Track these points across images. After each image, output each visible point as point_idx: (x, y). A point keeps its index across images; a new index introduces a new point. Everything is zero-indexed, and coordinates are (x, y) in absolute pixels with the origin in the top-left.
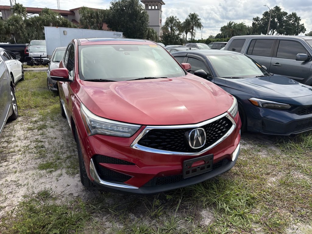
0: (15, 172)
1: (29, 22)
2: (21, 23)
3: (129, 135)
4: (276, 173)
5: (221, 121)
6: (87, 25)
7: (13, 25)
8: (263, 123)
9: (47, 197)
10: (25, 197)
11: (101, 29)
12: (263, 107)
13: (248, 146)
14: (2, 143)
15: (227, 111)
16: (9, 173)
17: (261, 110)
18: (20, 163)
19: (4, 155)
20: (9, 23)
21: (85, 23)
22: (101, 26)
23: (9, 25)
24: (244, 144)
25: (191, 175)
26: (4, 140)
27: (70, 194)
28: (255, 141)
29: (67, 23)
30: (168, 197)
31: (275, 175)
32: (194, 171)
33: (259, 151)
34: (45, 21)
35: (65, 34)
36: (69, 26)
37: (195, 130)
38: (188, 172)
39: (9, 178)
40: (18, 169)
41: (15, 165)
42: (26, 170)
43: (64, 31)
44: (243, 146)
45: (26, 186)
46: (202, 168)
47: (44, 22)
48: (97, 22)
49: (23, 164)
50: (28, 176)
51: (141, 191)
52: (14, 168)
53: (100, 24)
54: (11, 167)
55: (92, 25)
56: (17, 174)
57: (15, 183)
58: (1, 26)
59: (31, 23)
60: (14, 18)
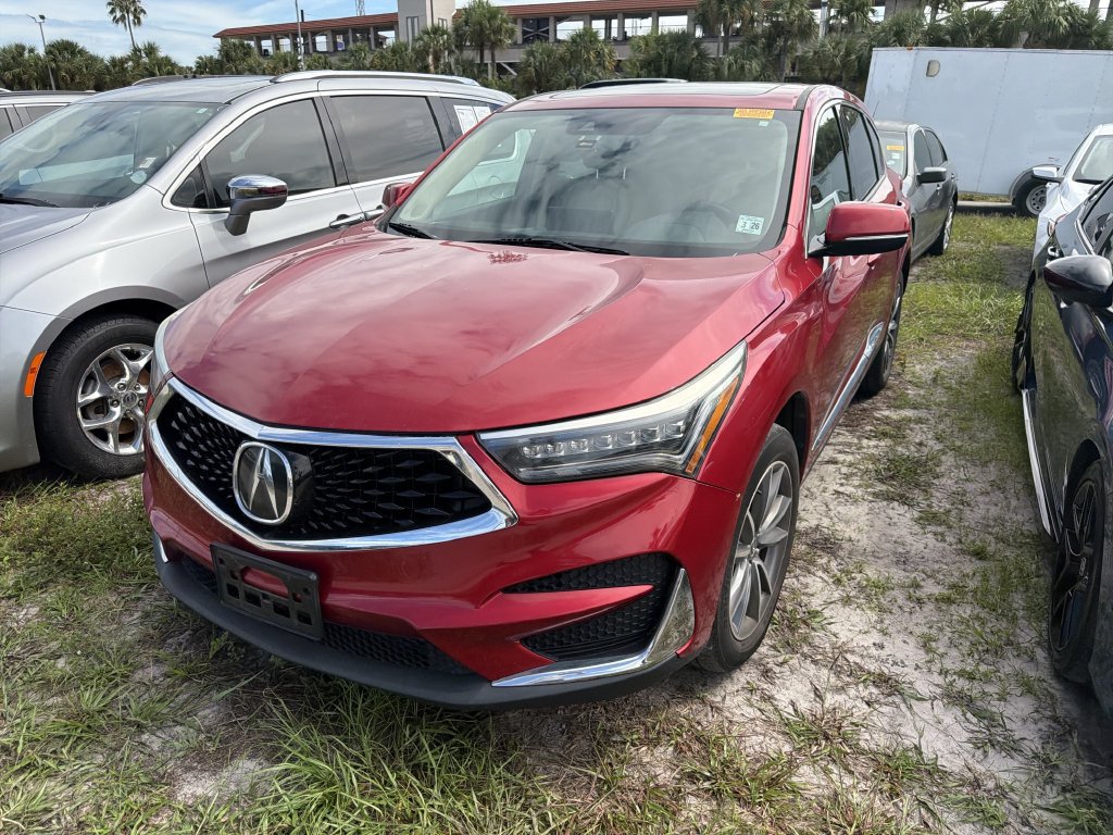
5: (411, 463)
15: (472, 433)
25: (242, 606)
32: (253, 599)
34: (1000, 26)
35: (934, 72)
37: (259, 449)
43: (929, 62)
46: (281, 609)
58: (848, 53)
59: (948, 37)
60: (897, 24)
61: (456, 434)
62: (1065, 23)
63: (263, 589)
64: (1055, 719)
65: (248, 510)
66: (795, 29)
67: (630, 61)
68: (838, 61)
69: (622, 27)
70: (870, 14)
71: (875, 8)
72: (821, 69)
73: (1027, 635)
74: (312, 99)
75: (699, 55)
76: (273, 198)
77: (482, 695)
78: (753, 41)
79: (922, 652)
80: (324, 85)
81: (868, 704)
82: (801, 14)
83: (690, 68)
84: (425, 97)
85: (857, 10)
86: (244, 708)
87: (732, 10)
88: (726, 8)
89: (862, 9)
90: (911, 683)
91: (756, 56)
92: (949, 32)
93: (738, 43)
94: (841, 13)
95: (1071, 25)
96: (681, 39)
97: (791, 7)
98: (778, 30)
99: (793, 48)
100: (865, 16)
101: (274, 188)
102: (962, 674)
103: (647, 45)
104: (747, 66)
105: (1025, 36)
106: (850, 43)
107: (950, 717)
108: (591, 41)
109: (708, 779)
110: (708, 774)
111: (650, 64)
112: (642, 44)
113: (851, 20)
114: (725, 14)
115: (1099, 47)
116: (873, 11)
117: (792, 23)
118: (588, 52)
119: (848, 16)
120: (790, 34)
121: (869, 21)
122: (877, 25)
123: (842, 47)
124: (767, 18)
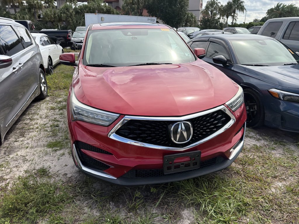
0: (27, 147)
1: (78, 10)
2: (71, 11)
3: (107, 124)
4: (285, 177)
5: (215, 114)
6: (128, 12)
7: (64, 13)
8: (282, 118)
9: (43, 175)
10: (26, 172)
11: (141, 15)
12: (284, 100)
13: (263, 142)
14: (26, 120)
15: (225, 104)
16: (22, 148)
17: (281, 104)
18: (34, 139)
19: (23, 131)
20: (61, 11)
21: (126, 10)
22: (141, 11)
23: (61, 13)
24: (258, 140)
25: (173, 171)
26: (28, 118)
27: (64, 174)
28: (273, 137)
29: (110, 10)
30: (153, 190)
31: (284, 179)
32: (177, 167)
33: (273, 149)
35: (103, 20)
36: (112, 13)
37: (179, 124)
38: (169, 168)
39: (19, 153)
40: (30, 145)
41: (29, 141)
42: (36, 147)
43: (101, 18)
44: (257, 142)
45: (30, 162)
46: (187, 165)
47: (91, 9)
48: (138, 8)
49: (36, 141)
50: (35, 153)
51: (119, 182)
52: (28, 143)
53: (140, 10)
54: (26, 142)
55: (133, 11)
56: (28, 150)
57: (23, 158)
58: (55, 14)
59: (80, 11)
60: (66, 7)
61: (223, 105)
62: (105, 9)
63: (181, 162)
68: (52, 16)
70: (54, 4)
71: (55, 2)
72: (48, 18)
84: (10, 26)
85: (50, 2)
89: (51, 2)
91: (27, 14)
92: (79, 10)
93: (19, 10)
94: (45, 2)
98: (31, 7)
99: (37, 12)
104: (25, 17)
106: (54, 11)
113: (49, 5)
116: (55, 3)
117: (35, 5)
119: (48, 3)
120: (35, 8)
121: (54, 5)
122: (57, 7)
123: (53, 12)
124: (27, 3)
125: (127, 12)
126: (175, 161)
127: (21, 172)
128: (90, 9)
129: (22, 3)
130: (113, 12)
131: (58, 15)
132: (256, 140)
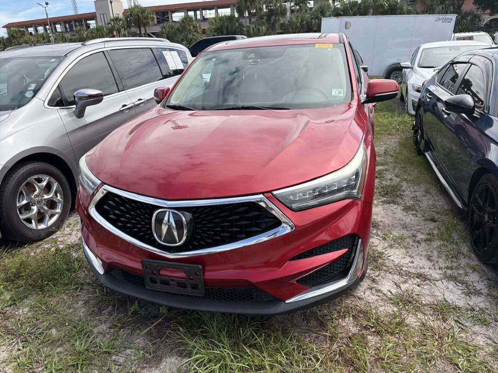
1: (339, 11)
5: (243, 208)
6: (432, 5)
20: (312, 16)
23: (312, 19)
25: (159, 287)
29: (396, 5)
30: (163, 310)
32: (165, 283)
34: (362, 7)
35: (347, 27)
43: (346, 23)
46: (182, 285)
47: (361, 9)
58: (302, 21)
59: (342, 13)
60: (321, 8)
61: (263, 193)
62: (387, 5)
63: (170, 277)
64: (489, 279)
65: (161, 241)
66: (279, 12)
67: (209, 29)
68: (298, 24)
69: (201, 14)
70: (308, 4)
71: (310, 2)
72: (292, 28)
73: (465, 249)
74: (103, 52)
75: (239, 25)
76: (96, 99)
77: (281, 308)
78: (262, 18)
79: (429, 262)
80: (107, 45)
81: (418, 286)
82: (281, 6)
83: (236, 31)
84: (150, 48)
85: (302, 3)
86: (157, 336)
87: (251, 5)
88: (249, 4)
89: (304, 2)
90: (430, 275)
91: (264, 24)
92: (342, 11)
93: (255, 19)
94: (296, 4)
95: (389, 5)
96: (231, 18)
97: (276, 2)
98: (271, 13)
99: (279, 20)
100: (306, 5)
101: (96, 95)
102: (448, 268)
103: (215, 21)
104: (261, 29)
105: (371, 11)
106: (302, 17)
107: (451, 285)
108: (190, 21)
109: (372, 327)
110: (372, 325)
111: (218, 30)
112: (213, 21)
113: (300, 7)
114: (249, 6)
115: (400, 14)
116: (309, 3)
117: (277, 10)
118: (190, 26)
119: (299, 5)
120: (277, 14)
121: (308, 7)
122: (311, 9)
123: (299, 18)
124: (267, 7)
125: (428, 6)
126: (162, 272)
127: (77, 237)
128: (359, 8)
129: (261, 9)
130: (402, 9)
131: (307, 23)
132: (463, 293)
